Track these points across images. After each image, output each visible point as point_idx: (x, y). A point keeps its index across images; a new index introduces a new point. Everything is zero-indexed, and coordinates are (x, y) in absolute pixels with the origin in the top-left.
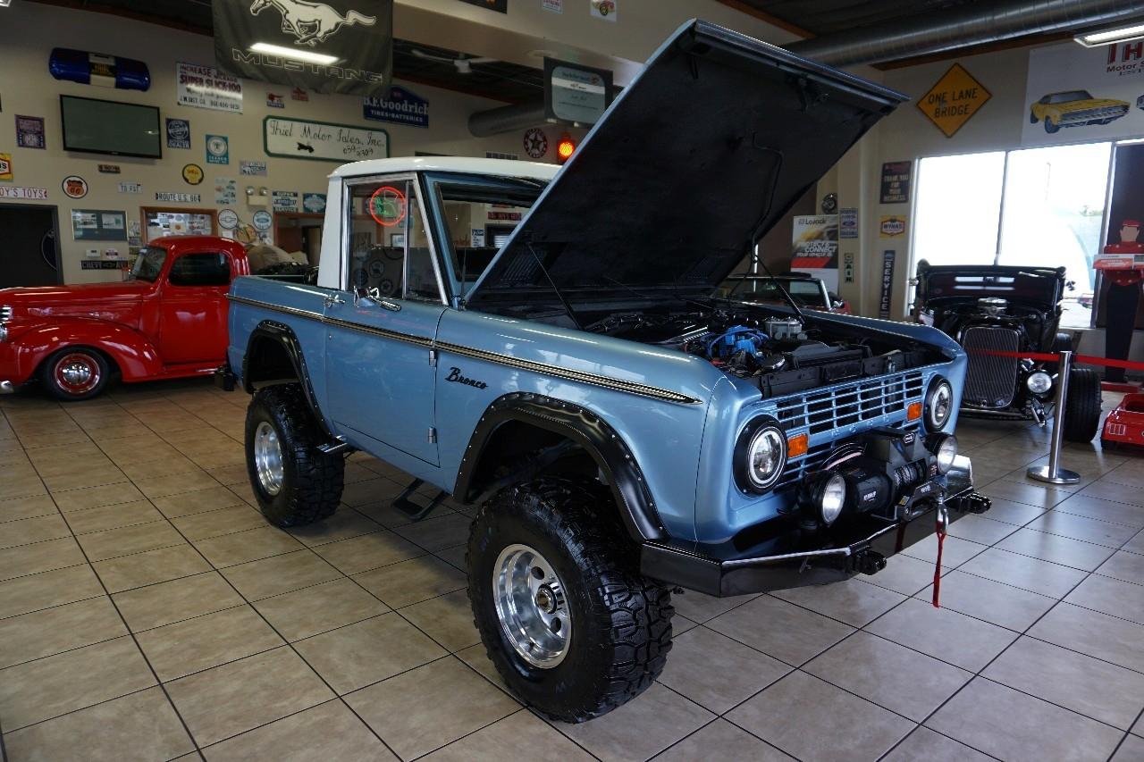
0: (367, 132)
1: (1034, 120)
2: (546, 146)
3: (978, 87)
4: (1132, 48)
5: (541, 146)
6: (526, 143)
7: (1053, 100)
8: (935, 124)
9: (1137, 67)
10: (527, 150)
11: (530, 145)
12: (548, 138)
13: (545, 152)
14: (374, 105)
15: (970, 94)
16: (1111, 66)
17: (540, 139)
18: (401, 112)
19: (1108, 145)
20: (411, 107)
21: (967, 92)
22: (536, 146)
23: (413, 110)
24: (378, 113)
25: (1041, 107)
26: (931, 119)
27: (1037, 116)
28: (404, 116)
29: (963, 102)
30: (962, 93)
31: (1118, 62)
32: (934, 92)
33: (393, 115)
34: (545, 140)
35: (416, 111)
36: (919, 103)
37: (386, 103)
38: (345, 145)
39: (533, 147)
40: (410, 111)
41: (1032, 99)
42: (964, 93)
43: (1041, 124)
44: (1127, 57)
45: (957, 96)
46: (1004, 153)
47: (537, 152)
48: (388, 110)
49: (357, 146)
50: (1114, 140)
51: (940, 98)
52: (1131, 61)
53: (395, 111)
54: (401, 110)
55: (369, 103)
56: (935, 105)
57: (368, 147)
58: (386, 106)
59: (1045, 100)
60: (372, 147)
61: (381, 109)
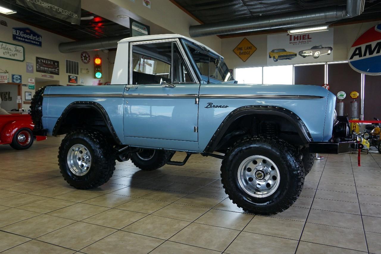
0: (15, 46)
1: (270, 57)
2: (89, 59)
3: (252, 46)
4: (296, 37)
5: (88, 59)
6: (82, 57)
7: (275, 51)
8: (239, 57)
9: (298, 43)
10: (82, 60)
11: (83, 58)
12: (90, 56)
13: (89, 61)
14: (18, 35)
15: (250, 48)
16: (291, 42)
17: (87, 56)
18: (29, 39)
19: (292, 66)
20: (34, 37)
21: (249, 47)
22: (86, 59)
23: (35, 39)
24: (19, 38)
25: (272, 53)
26: (238, 56)
27: (271, 56)
28: (31, 41)
29: (248, 50)
30: (247, 47)
31: (292, 41)
32: (239, 47)
33: (26, 40)
34: (89, 56)
35: (36, 40)
36: (234, 50)
37: (23, 35)
38: (4, 51)
39: (85, 59)
40: (34, 39)
41: (269, 51)
42: (248, 48)
43: (272, 58)
44: (295, 40)
45: (246, 48)
46: (262, 67)
47: (86, 61)
48: (23, 37)
49: (10, 52)
50: (293, 64)
51: (241, 49)
52: (296, 41)
53: (27, 38)
54: (30, 38)
55: (15, 34)
56: (239, 51)
57: (15, 53)
58: (23, 36)
59: (273, 51)
60: (17, 53)
61: (20, 37)
